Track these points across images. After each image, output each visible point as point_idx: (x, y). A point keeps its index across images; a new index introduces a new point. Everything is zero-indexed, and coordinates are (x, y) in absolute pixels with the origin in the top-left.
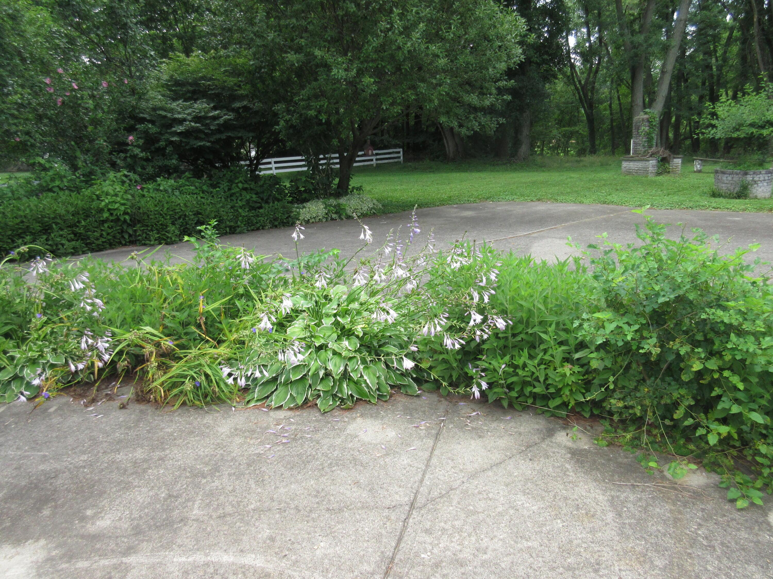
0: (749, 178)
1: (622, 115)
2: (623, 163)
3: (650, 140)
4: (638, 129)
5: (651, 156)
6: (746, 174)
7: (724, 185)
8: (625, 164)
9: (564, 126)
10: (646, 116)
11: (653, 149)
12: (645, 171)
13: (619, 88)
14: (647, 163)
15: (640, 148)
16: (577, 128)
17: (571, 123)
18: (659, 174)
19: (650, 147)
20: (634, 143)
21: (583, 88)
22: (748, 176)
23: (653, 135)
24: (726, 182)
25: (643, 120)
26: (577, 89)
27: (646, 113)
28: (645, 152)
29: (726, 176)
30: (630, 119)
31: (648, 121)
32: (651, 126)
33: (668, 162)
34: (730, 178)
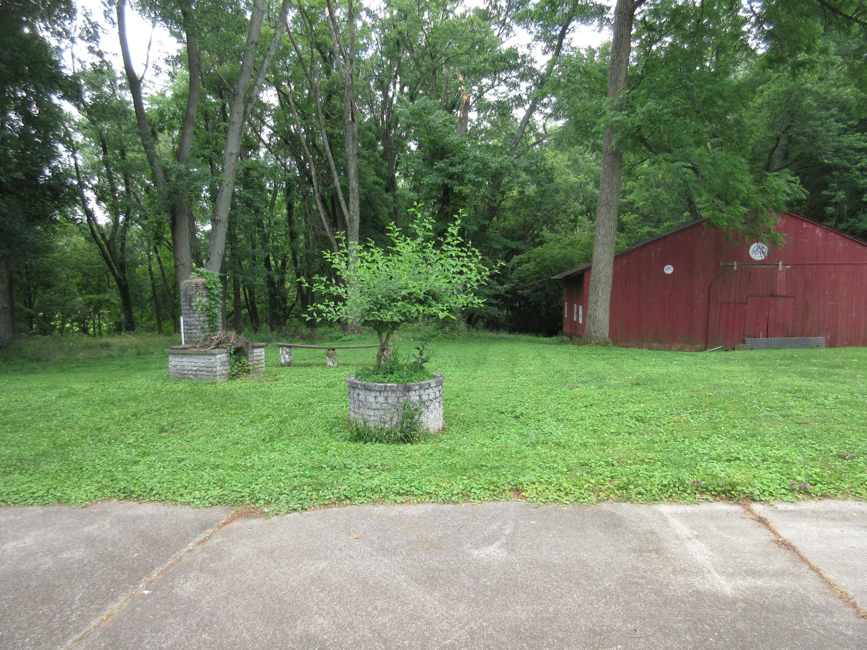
0: (414, 397)
1: (165, 281)
2: (171, 358)
3: (212, 319)
4: (190, 300)
5: (217, 346)
6: (408, 389)
7: (372, 413)
8: (174, 361)
9: (91, 293)
10: (201, 280)
11: (220, 334)
12: (211, 371)
13: (158, 248)
14: (213, 359)
15: (197, 332)
16: (107, 296)
17: (99, 290)
18: (233, 376)
19: (214, 330)
20: (186, 323)
21: (108, 244)
22: (412, 393)
23: (217, 311)
24: (374, 406)
25: (197, 286)
26: (100, 245)
27: (202, 275)
28: (206, 339)
29: (373, 394)
30: (176, 285)
31: (206, 288)
32: (211, 297)
33: (246, 355)
34: (381, 399)
